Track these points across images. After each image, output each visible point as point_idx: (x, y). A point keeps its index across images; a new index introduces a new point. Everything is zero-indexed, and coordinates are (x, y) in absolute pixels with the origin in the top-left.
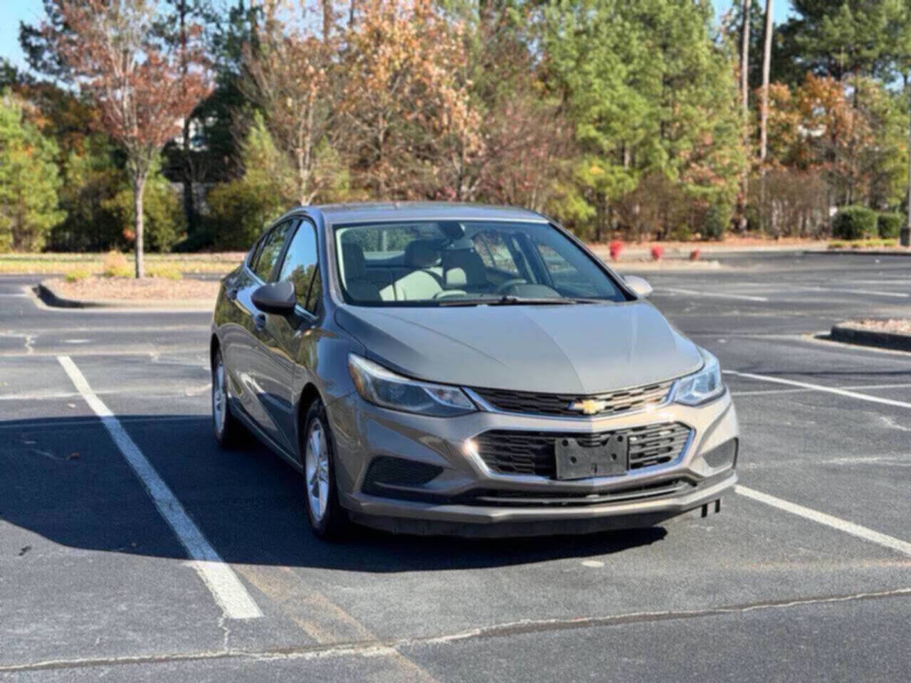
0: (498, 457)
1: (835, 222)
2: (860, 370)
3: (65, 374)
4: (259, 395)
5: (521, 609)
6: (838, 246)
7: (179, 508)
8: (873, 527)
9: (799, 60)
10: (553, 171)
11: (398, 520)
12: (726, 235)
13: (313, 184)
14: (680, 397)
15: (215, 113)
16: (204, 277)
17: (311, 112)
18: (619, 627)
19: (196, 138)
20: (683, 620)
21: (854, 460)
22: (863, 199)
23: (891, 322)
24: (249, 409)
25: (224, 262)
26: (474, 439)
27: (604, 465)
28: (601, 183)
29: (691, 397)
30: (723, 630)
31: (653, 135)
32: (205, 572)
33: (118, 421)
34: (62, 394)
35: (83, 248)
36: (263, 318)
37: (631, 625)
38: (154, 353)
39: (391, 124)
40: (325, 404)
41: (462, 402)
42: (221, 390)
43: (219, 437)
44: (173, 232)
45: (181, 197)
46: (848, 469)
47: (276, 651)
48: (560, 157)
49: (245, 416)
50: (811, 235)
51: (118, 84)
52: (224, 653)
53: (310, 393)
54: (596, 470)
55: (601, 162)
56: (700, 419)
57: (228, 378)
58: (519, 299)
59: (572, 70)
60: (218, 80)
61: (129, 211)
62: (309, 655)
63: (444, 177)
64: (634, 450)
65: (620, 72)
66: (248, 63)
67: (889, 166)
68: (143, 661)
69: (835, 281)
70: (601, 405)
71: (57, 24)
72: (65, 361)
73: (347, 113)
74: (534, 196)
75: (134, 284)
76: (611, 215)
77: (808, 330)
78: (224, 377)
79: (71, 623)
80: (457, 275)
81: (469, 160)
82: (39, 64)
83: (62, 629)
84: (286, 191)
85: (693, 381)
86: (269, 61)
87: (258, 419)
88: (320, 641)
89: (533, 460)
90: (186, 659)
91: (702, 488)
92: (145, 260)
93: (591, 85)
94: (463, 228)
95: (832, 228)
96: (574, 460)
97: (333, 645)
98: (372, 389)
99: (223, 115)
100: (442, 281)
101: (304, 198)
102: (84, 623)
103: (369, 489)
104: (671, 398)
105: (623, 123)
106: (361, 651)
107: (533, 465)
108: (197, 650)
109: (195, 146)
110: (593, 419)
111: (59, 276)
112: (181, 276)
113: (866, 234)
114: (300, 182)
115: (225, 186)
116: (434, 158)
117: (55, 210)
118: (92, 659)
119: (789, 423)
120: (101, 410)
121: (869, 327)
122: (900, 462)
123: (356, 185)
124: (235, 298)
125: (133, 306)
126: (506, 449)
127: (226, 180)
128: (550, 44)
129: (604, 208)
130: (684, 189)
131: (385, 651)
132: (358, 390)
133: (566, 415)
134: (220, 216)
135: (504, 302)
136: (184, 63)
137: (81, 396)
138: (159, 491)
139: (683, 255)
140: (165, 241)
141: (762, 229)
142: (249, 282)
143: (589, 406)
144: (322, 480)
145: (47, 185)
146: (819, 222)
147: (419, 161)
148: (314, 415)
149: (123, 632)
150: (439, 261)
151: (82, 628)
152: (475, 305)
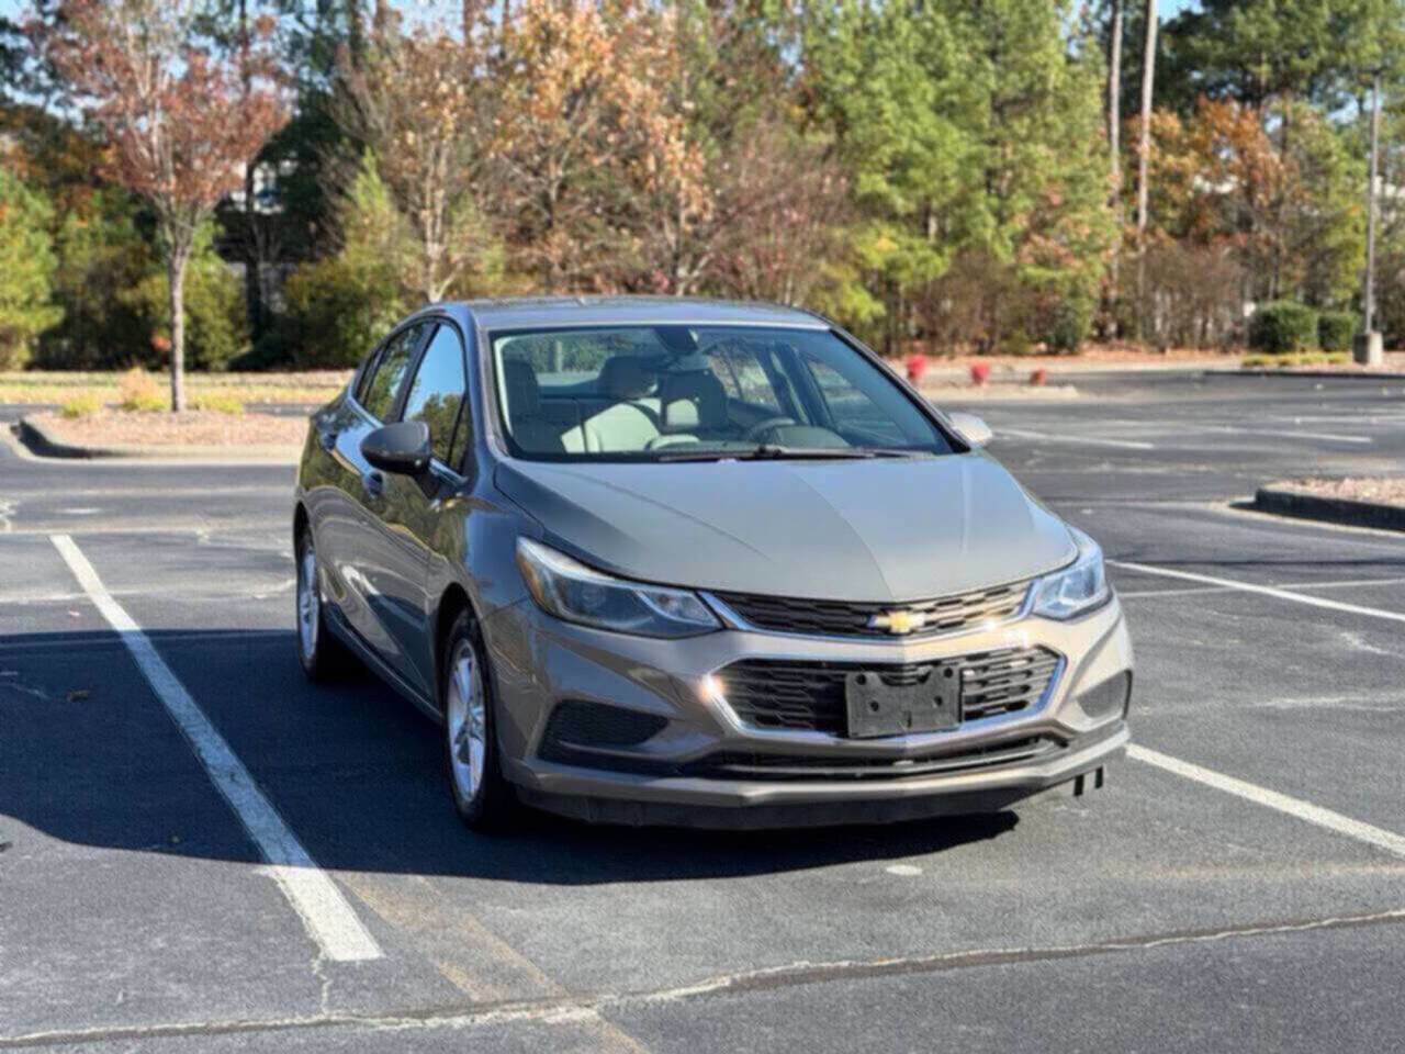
0: (756, 702)
1: (1252, 326)
2: (1306, 558)
3: (64, 564)
4: (371, 599)
5: (794, 945)
6: (1256, 363)
7: (245, 779)
8: (1343, 810)
9: (1196, 75)
10: (819, 245)
11: (598, 802)
12: (1085, 345)
13: (447, 265)
14: (1041, 606)
15: (293, 154)
16: (278, 410)
17: (445, 152)
18: (950, 974)
19: (264, 194)
20: (1051, 963)
21: (1305, 702)
22: (1295, 291)
23: (1347, 482)
24: (356, 622)
25: (309, 387)
26: (716, 674)
27: (923, 713)
28: (893, 265)
29: (1058, 606)
30: (1116, 978)
31: (973, 189)
32: (292, 885)
33: (146, 639)
34: (60, 596)
35: (90, 365)
36: (378, 479)
37: (971, 970)
38: (203, 530)
39: (569, 172)
40: (480, 615)
41: (697, 614)
42: (311, 592)
43: (308, 665)
44: (228, 339)
45: (244, 285)
46: (1293, 716)
47: (407, 1014)
48: (831, 224)
49: (351, 634)
50: (1215, 346)
51: (144, 109)
52: (322, 1017)
53: (455, 598)
54: (910, 723)
55: (893, 232)
56: (1072, 641)
57: (323, 571)
58: (786, 450)
59: (851, 89)
60: (300, 103)
61: (160, 307)
62: (459, 1021)
63: (651, 255)
64: (970, 691)
65: (925, 92)
66: (345, 77)
67: (1334, 239)
68: (193, 1031)
69: (1255, 417)
70: (917, 620)
71: (45, 15)
72: (64, 543)
73: (501, 155)
74: (789, 285)
75: (170, 421)
76: (908, 315)
77: (1220, 494)
78: (316, 569)
79: (77, 970)
80: (684, 411)
81: (689, 228)
82: (19, 77)
83: (61, 978)
84: (406, 275)
85: (1062, 579)
86: (379, 74)
87: (368, 637)
88: (476, 997)
89: (812, 707)
90: (263, 1028)
91: (1077, 750)
92: (188, 384)
93: (880, 113)
94: (695, 337)
95: (1247, 335)
96: (875, 706)
97: (496, 1003)
98: (554, 593)
99: (307, 157)
100: (660, 421)
101: (433, 286)
102: (98, 968)
103: (549, 753)
104: (1027, 608)
105: (927, 171)
106: (542, 1013)
107: (810, 714)
108: (278, 1014)
109: (263, 205)
110: (906, 641)
111: (54, 408)
112: (242, 409)
113: (1299, 344)
114: (427, 261)
115: (309, 267)
116: (636, 224)
117: (45, 305)
118: (112, 1029)
119: (1197, 643)
120: (120, 620)
121: (1314, 489)
122: (1376, 705)
123: (515, 267)
124: (332, 446)
125: (170, 455)
126: (768, 690)
127: (313, 260)
128: (817, 48)
129: (897, 304)
130: (1020, 274)
131: (579, 1014)
132: (533, 597)
133: (864, 636)
134: (302, 314)
135: (760, 456)
136: (246, 77)
137: (87, 599)
138: (215, 752)
139: (1019, 377)
140: (217, 354)
141: (1139, 336)
142: (355, 422)
143: (900, 621)
144: (473, 735)
145: (33, 265)
146: (1228, 326)
147: (612, 230)
148: (461, 635)
149: (160, 983)
150: (654, 388)
151: (94, 977)
152: (715, 460)
